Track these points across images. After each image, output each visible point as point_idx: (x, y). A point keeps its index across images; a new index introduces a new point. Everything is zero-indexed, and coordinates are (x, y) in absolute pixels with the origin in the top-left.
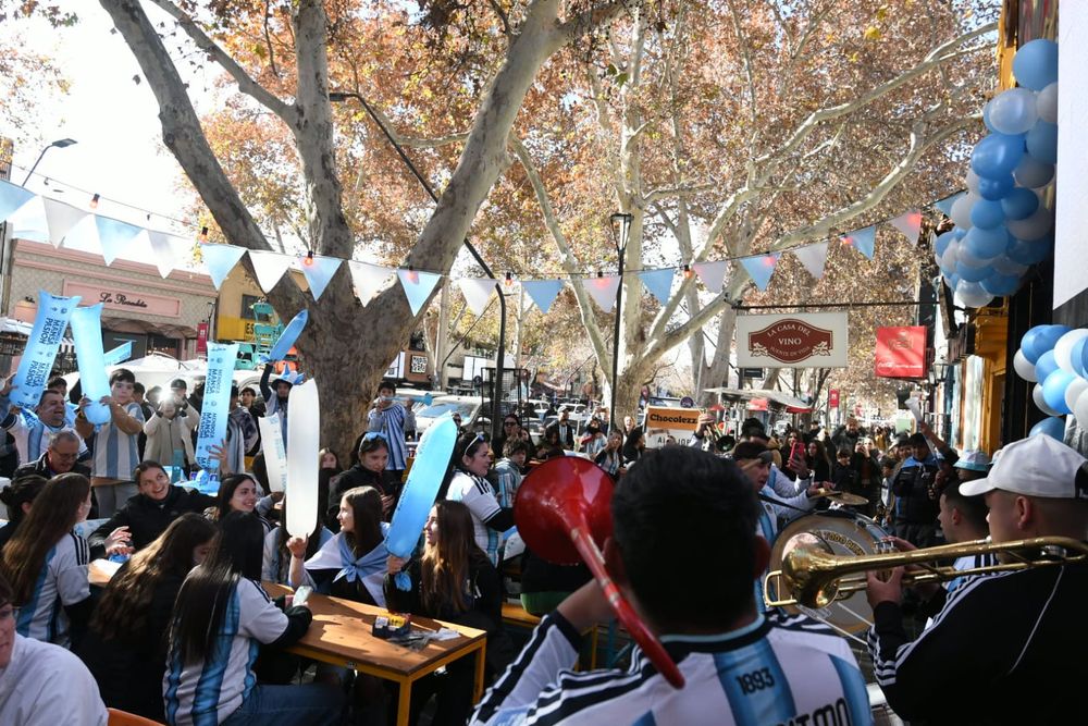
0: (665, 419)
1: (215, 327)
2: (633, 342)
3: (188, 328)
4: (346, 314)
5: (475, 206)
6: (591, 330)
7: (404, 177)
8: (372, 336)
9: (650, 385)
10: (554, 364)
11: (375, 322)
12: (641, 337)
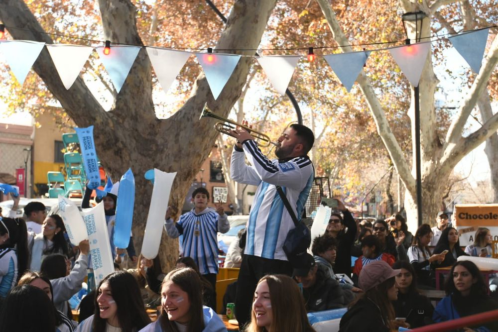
0: (475, 217)
1: (32, 173)
2: (430, 149)
3: (8, 175)
4: (149, 130)
5: (266, 14)
6: (387, 139)
7: (194, 18)
8: (175, 149)
9: (445, 201)
10: (349, 186)
11: (177, 135)
12: (438, 143)
